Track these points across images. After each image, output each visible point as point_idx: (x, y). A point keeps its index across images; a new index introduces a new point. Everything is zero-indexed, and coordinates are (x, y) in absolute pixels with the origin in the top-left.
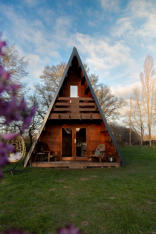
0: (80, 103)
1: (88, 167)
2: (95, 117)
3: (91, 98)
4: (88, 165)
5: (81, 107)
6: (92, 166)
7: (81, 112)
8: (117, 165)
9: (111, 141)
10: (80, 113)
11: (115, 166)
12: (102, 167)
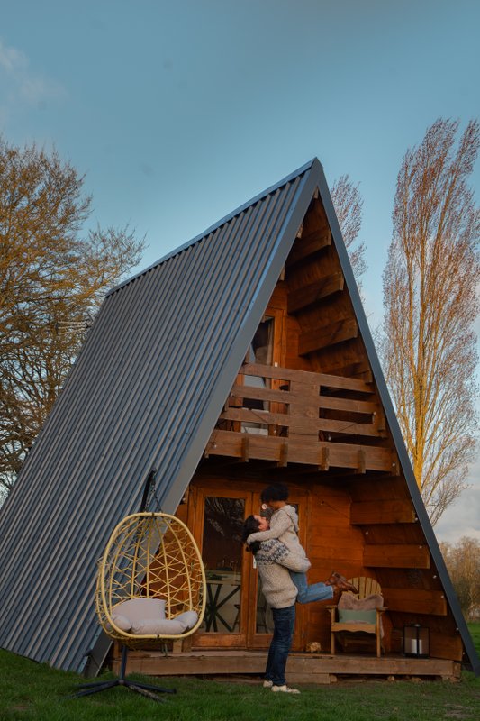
0: (323, 398)
1: (340, 677)
2: (372, 460)
3: (362, 382)
4: (345, 665)
5: (325, 414)
6: (357, 672)
7: (324, 436)
8: (446, 669)
9: (428, 567)
10: (320, 439)
11: (441, 673)
12: (393, 678)
